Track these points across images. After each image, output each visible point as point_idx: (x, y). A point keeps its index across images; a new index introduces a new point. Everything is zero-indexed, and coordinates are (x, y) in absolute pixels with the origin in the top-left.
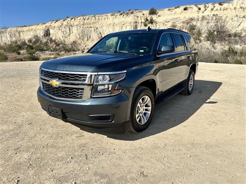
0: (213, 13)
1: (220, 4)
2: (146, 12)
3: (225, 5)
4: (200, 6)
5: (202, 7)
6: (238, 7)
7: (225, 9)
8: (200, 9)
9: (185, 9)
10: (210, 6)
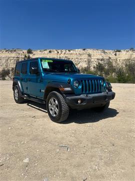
0: (65, 55)
1: (69, 51)
2: (26, 51)
3: (72, 51)
4: (58, 51)
5: (59, 51)
6: (78, 53)
7: (71, 54)
8: (58, 52)
9: (50, 52)
10: (64, 51)
